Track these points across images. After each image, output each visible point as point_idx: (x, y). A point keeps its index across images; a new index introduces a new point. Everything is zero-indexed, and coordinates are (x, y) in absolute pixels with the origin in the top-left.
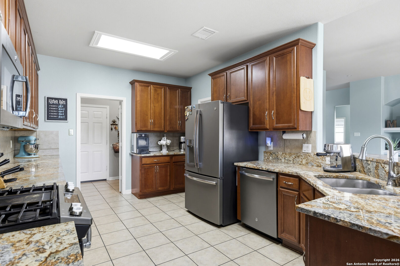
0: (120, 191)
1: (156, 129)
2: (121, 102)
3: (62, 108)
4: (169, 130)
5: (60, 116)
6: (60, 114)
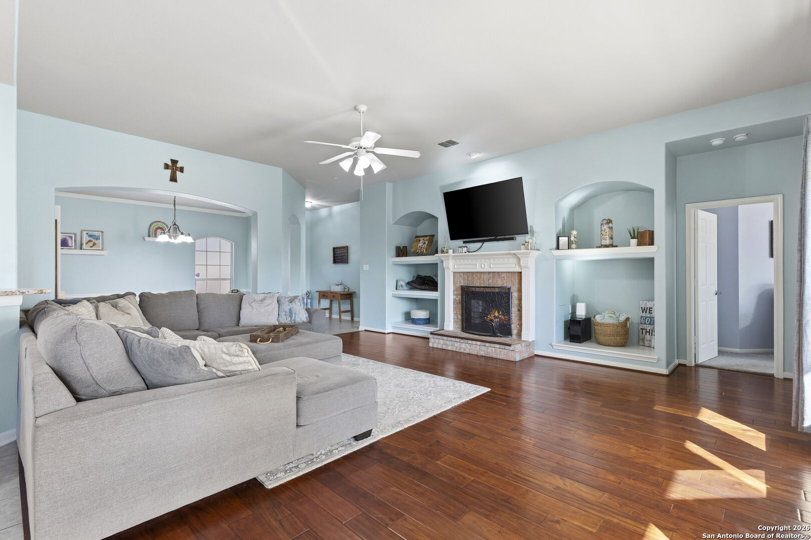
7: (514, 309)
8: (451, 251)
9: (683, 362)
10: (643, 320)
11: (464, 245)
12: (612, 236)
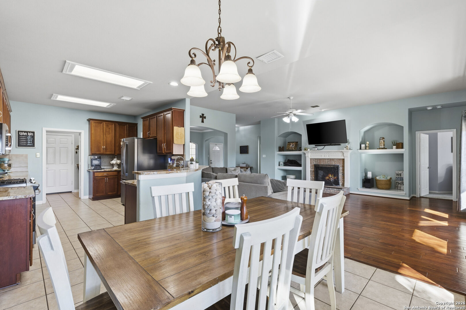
0: (80, 197)
1: (108, 153)
2: (80, 134)
3: (30, 138)
4: (118, 153)
5: (29, 144)
6: (28, 142)
7: (340, 175)
8: (309, 150)
9: (414, 195)
10: (397, 179)
11: (316, 147)
12: (384, 144)
